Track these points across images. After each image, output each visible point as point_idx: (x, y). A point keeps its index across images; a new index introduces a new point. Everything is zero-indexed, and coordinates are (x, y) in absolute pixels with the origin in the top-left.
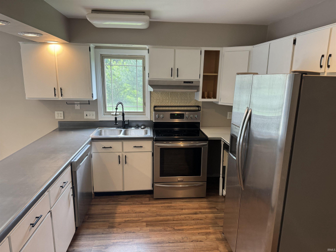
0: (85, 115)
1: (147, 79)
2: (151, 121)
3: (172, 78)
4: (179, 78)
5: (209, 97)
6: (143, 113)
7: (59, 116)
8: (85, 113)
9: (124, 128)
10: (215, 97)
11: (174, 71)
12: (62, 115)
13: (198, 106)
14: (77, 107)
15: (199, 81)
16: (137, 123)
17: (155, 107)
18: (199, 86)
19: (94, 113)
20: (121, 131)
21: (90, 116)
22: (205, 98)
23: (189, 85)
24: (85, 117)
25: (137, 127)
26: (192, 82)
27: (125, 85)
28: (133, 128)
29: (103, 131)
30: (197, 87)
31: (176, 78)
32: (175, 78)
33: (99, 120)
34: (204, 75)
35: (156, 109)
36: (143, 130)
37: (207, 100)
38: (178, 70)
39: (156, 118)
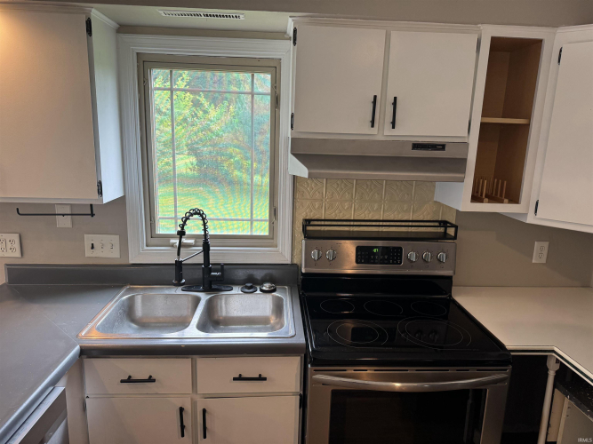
0: (87, 245)
1: (286, 132)
2: (294, 267)
3: (374, 131)
4: (396, 132)
5: (493, 199)
6: (269, 240)
7: (7, 248)
8: (88, 239)
9: (208, 290)
10: (514, 199)
11: (384, 108)
12: (17, 245)
13: (444, 224)
14: (64, 222)
15: (466, 144)
16: (250, 272)
17: (307, 222)
18: (464, 161)
19: (115, 239)
20: (198, 300)
21: (103, 250)
22: (481, 201)
23: (427, 156)
24: (89, 253)
25: (250, 284)
26: (442, 147)
27: (230, 150)
28: (236, 290)
29: (139, 300)
30: (458, 164)
31: (388, 131)
32: (384, 132)
33: (131, 262)
34: (483, 125)
35: (312, 232)
36: (269, 297)
37: (486, 207)
38: (394, 103)
39: (312, 261)
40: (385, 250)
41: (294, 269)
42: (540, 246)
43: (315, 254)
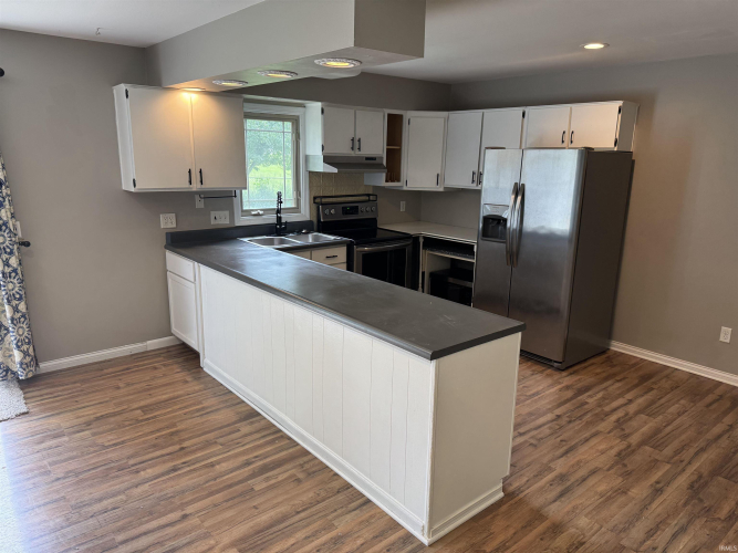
0: (212, 218)
2: (312, 221)
3: (352, 152)
4: (360, 153)
5: (392, 180)
6: (297, 209)
7: (168, 222)
8: (213, 214)
10: (399, 180)
12: (174, 221)
14: (200, 204)
15: (382, 157)
18: (382, 165)
19: (227, 213)
21: (220, 219)
23: (370, 163)
24: (213, 222)
26: (375, 159)
32: (355, 153)
33: (236, 225)
34: (387, 150)
35: (317, 202)
37: (390, 184)
38: (359, 141)
39: (325, 215)
40: (352, 208)
41: (310, 222)
42: (403, 204)
43: (327, 211)
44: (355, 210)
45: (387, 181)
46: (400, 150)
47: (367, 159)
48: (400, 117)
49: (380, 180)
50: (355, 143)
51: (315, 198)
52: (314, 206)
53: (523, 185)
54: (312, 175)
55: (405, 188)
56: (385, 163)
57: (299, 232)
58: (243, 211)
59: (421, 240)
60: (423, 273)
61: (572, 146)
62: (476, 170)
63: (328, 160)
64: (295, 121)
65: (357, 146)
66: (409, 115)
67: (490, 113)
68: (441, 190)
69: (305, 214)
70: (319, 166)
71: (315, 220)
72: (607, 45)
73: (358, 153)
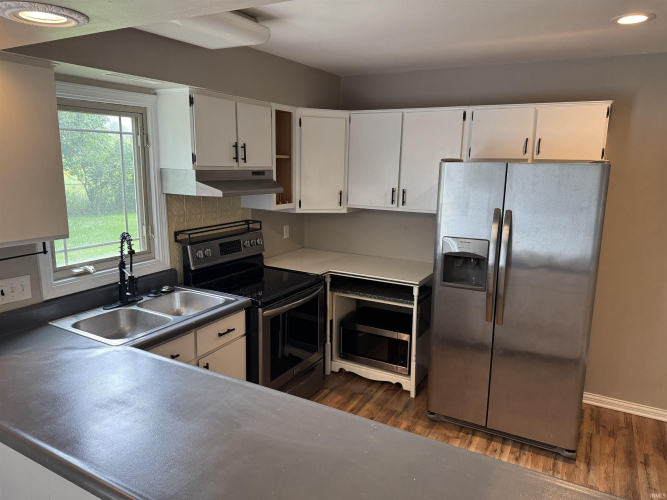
10: (290, 201)
15: (271, 171)
19: (27, 280)
21: (14, 294)
26: (263, 173)
33: (46, 299)
34: (277, 160)
38: (244, 147)
39: (197, 260)
40: (232, 243)
41: (172, 271)
42: (286, 228)
43: (200, 254)
44: (235, 246)
45: (278, 203)
46: (290, 159)
47: (255, 173)
48: (289, 115)
49: (268, 202)
50: (239, 151)
51: (176, 234)
52: (177, 247)
53: (510, 213)
54: (171, 199)
55: (298, 211)
56: (275, 179)
57: (158, 293)
58: (56, 270)
59: (328, 280)
60: (331, 321)
61: (540, 157)
62: (396, 187)
63: (203, 176)
64: (140, 117)
65: (241, 155)
66: (299, 113)
67: (413, 115)
68: (345, 211)
69: (163, 259)
70: (190, 187)
71: (179, 268)
72: (652, 17)
73: (242, 165)
